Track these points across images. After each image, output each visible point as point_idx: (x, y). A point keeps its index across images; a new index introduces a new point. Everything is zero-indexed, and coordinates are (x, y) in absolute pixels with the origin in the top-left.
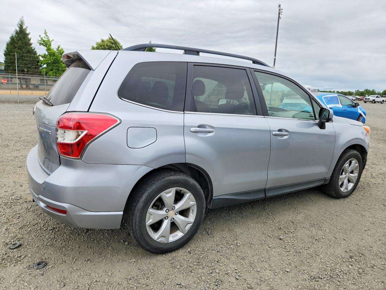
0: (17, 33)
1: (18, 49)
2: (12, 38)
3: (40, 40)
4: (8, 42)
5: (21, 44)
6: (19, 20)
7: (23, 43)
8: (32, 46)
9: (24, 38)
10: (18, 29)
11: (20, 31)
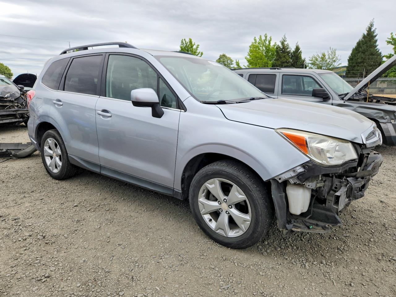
0: (364, 37)
1: (362, 53)
2: (359, 44)
3: (390, 38)
4: (354, 48)
5: (365, 47)
6: (369, 23)
7: (367, 47)
8: (378, 47)
9: (370, 41)
10: (366, 33)
11: (367, 34)
